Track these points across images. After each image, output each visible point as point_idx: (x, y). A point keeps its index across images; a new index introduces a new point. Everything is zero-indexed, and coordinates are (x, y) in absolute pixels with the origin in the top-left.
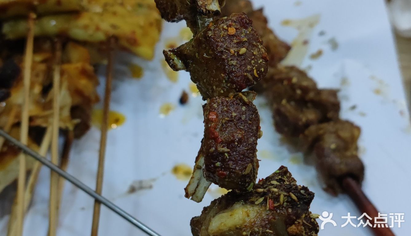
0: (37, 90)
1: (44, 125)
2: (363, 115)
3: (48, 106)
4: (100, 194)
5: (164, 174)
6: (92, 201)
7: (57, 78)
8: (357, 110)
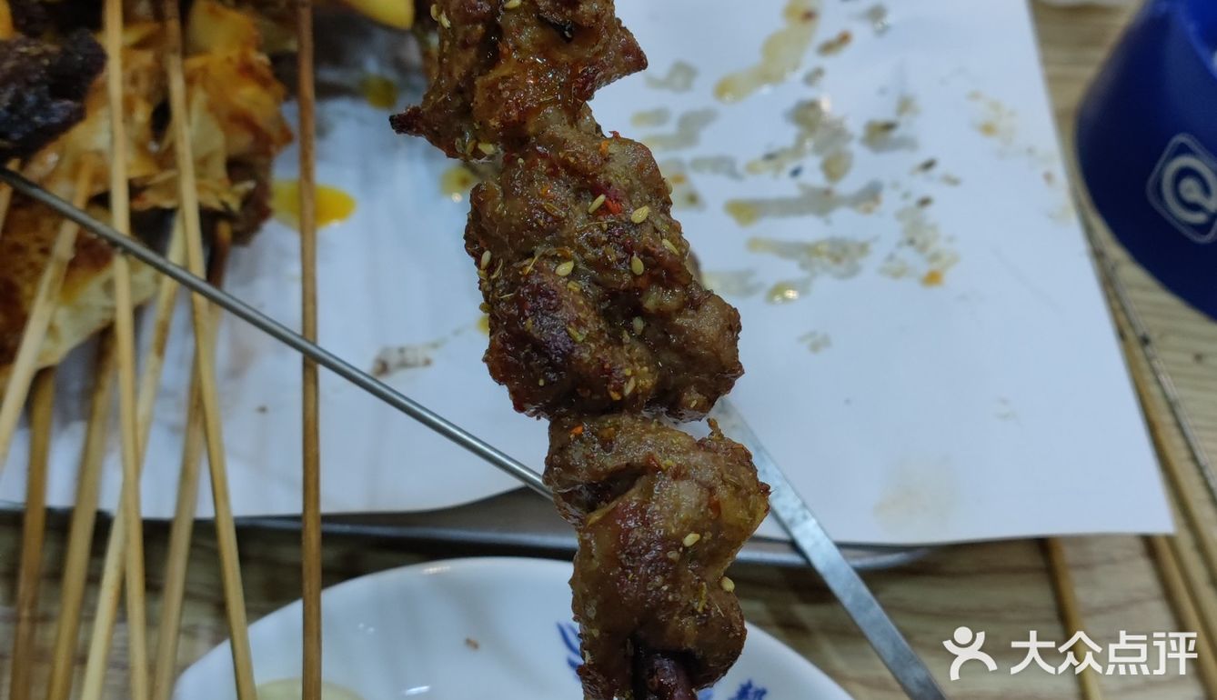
0: (142, 114)
1: (168, 204)
2: (952, 181)
3: (166, 159)
4: (314, 343)
5: (457, 333)
6: (297, 357)
7: (177, 86)
8: (936, 172)
